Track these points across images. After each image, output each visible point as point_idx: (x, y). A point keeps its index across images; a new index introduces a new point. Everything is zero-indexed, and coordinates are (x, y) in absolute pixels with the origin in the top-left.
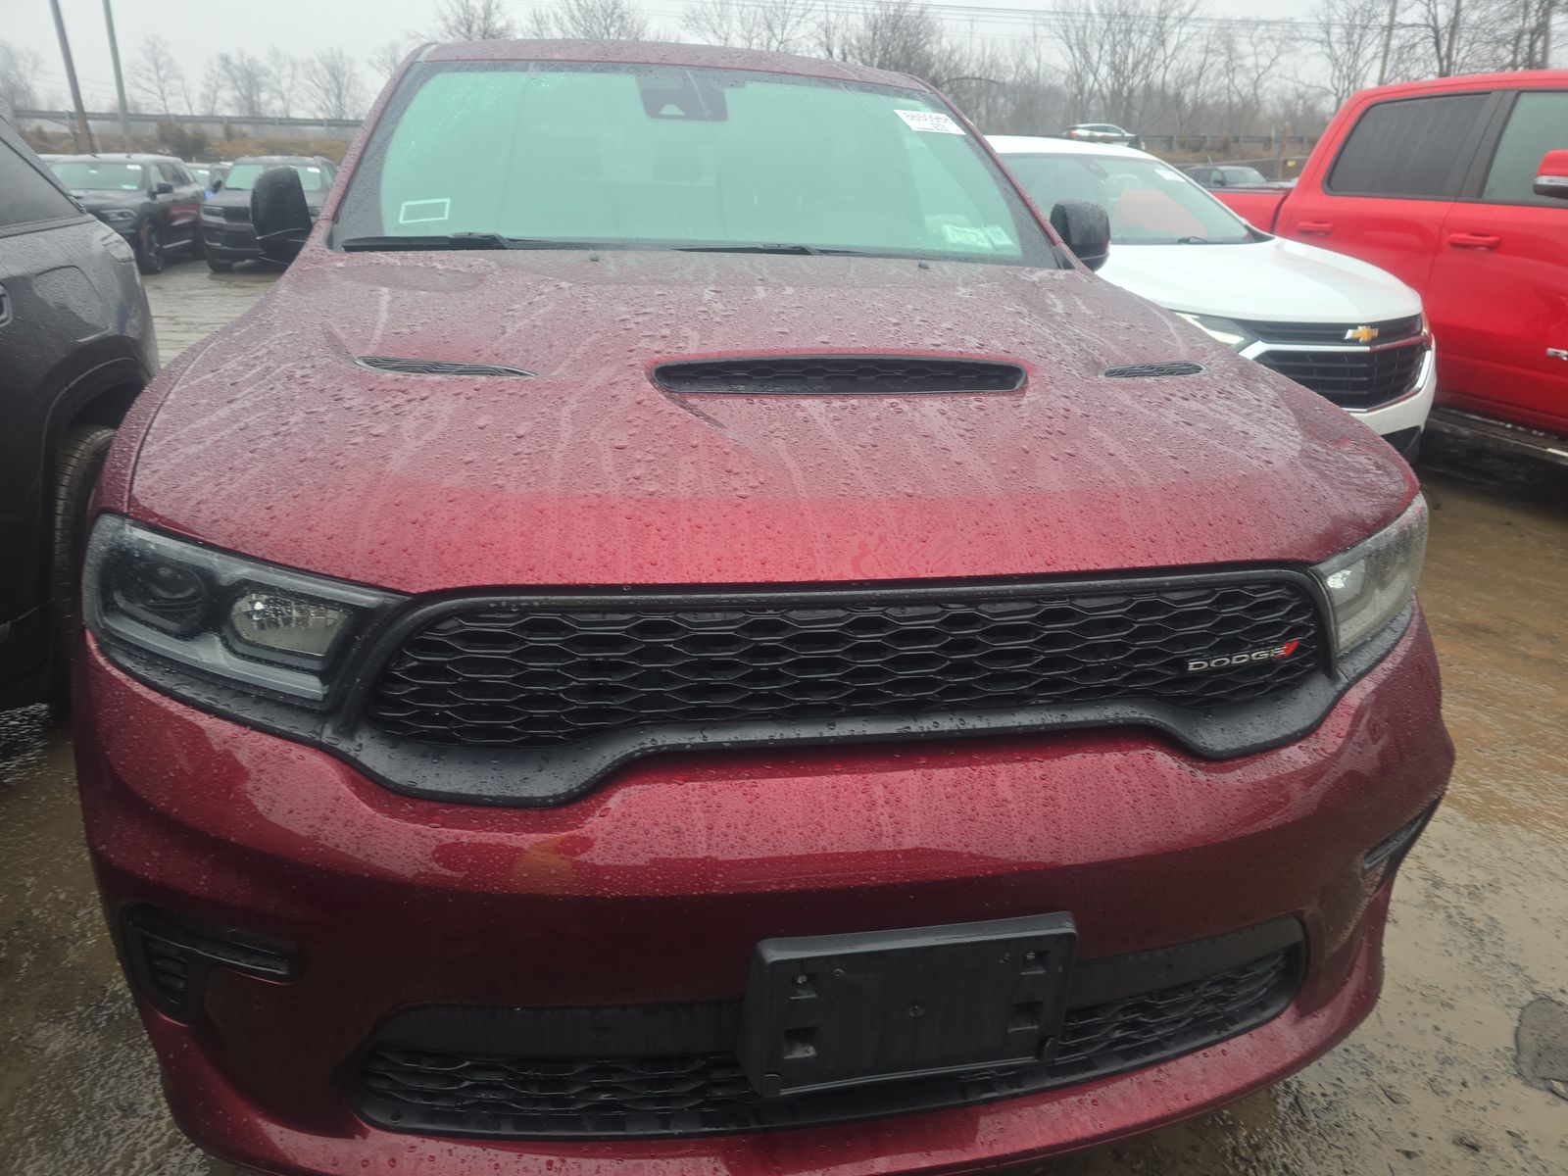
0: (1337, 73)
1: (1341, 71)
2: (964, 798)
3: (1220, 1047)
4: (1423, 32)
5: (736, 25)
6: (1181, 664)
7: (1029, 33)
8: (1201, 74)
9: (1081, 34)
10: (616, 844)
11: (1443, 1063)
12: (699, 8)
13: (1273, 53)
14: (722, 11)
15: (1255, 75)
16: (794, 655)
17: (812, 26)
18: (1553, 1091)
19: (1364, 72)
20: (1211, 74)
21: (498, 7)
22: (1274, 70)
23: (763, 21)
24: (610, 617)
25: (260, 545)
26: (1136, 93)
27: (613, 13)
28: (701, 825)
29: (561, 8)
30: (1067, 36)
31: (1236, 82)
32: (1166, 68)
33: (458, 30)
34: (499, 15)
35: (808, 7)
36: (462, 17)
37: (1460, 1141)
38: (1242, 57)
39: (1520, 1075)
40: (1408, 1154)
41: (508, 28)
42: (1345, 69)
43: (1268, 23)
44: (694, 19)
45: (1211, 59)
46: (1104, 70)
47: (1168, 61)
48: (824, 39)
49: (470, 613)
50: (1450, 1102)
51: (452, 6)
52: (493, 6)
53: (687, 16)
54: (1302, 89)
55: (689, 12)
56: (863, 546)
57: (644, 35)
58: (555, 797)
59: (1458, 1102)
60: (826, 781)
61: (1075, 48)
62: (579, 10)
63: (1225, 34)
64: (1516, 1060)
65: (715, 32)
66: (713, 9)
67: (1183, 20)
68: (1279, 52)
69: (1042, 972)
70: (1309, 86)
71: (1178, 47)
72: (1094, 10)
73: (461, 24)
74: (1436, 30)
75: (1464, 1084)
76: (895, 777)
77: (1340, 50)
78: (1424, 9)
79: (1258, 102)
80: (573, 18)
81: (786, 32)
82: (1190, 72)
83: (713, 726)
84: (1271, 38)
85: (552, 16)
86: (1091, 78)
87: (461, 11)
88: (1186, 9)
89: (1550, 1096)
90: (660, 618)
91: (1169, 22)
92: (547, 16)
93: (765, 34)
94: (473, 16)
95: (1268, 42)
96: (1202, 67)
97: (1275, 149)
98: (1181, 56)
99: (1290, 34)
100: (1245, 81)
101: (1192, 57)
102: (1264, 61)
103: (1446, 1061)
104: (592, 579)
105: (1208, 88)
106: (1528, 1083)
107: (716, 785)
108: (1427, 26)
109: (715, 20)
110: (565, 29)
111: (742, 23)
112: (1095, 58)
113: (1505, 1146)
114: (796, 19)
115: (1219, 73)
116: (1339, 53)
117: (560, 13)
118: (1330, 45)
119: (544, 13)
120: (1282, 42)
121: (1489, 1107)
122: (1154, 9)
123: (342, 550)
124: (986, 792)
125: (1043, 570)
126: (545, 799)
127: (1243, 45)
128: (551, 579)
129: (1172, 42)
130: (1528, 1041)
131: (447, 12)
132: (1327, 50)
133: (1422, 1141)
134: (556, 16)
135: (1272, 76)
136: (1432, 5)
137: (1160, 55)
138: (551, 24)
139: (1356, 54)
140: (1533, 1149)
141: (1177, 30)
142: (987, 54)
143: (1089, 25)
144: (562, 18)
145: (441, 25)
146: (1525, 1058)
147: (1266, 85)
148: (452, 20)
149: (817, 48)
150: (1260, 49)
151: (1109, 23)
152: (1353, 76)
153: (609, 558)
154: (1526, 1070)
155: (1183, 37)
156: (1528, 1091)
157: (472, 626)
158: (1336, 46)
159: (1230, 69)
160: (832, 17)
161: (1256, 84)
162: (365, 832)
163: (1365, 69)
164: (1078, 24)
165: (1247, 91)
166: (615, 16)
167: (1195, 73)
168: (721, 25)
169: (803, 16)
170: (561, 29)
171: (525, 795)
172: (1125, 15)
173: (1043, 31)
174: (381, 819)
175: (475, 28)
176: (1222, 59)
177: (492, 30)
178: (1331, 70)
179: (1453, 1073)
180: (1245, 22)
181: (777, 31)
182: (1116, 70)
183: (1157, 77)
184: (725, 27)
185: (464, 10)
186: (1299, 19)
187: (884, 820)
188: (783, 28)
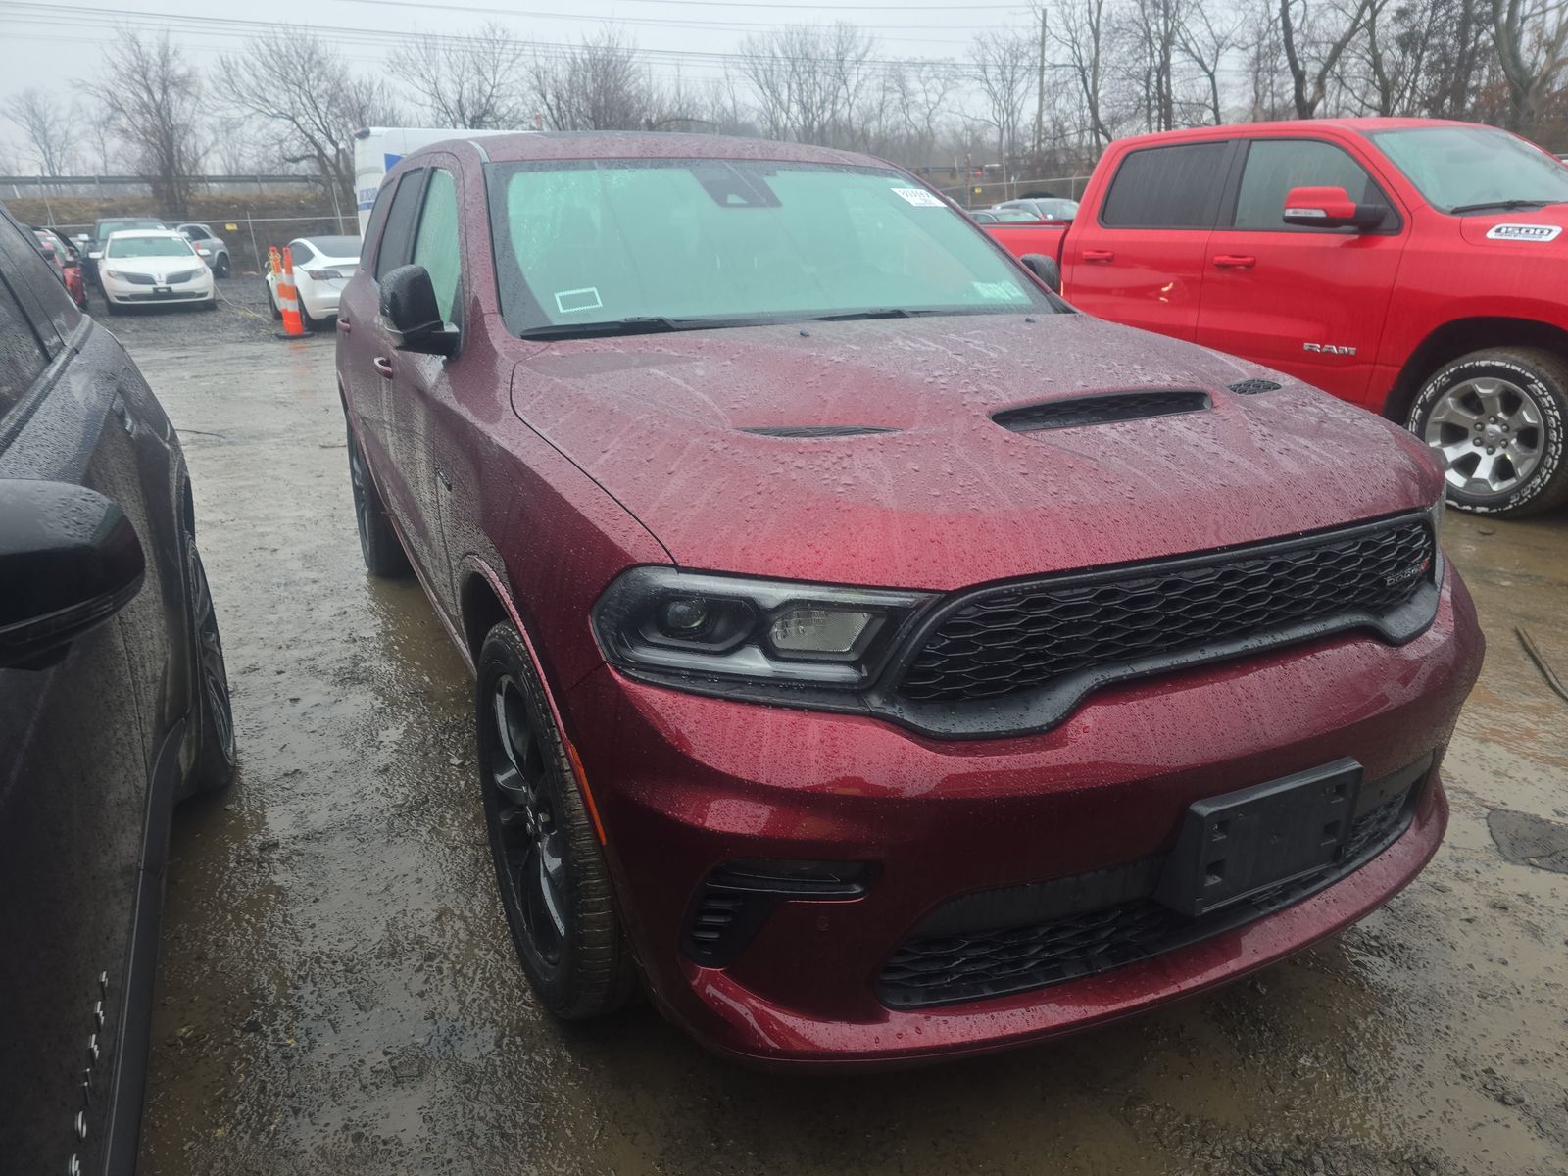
0: (996, 107)
1: (999, 105)
2: (1287, 688)
3: (1387, 853)
4: (1071, 71)
5: (445, 69)
6: (1382, 582)
7: (721, 73)
8: (881, 110)
9: (769, 74)
10: (1102, 750)
11: (1457, 862)
12: (403, 53)
13: (940, 89)
14: (428, 56)
15: (927, 110)
16: (1189, 602)
17: (523, 71)
18: (1531, 865)
19: (1019, 106)
20: (889, 110)
21: (176, 53)
22: (943, 104)
23: (472, 65)
24: (1076, 591)
25: (818, 572)
26: (827, 129)
27: (310, 59)
28: (1147, 729)
29: (252, 54)
30: (756, 76)
31: (912, 116)
32: (850, 105)
33: (131, 78)
34: (177, 62)
35: (518, 52)
36: (135, 64)
37: (1494, 906)
38: (913, 94)
39: (1506, 859)
40: (1468, 921)
41: (190, 75)
42: (1003, 103)
43: (932, 63)
44: (399, 64)
45: (888, 97)
46: (795, 108)
47: (851, 99)
48: (536, 83)
49: (986, 600)
50: (1475, 884)
51: (122, 54)
52: (171, 53)
53: (392, 62)
54: (969, 122)
55: (393, 57)
56: (1216, 523)
57: (346, 80)
58: (1047, 725)
59: (1479, 883)
60: (1208, 688)
61: (765, 88)
62: (272, 55)
63: (897, 75)
64: (1499, 850)
65: (423, 76)
66: (418, 54)
67: (859, 61)
68: (945, 90)
69: (1341, 799)
70: (975, 119)
71: (859, 86)
72: (779, 54)
73: (135, 71)
74: (1083, 70)
75: (1477, 872)
76: (1244, 680)
77: (997, 87)
78: (1071, 51)
79: (932, 135)
80: (265, 64)
81: (497, 77)
82: (872, 109)
83: (1135, 661)
84: (936, 77)
85: (241, 62)
86: (784, 115)
87: (133, 58)
88: (861, 51)
89: (1530, 869)
90: (1109, 587)
91: (846, 64)
92: (237, 63)
93: (476, 79)
94: (148, 63)
95: (935, 80)
96: (882, 104)
97: (960, 179)
98: (863, 94)
99: (952, 73)
100: (920, 116)
101: (870, 97)
102: (934, 98)
103: (1458, 861)
104: (1067, 565)
105: (889, 123)
106: (1514, 863)
107: (1146, 702)
108: (1075, 66)
109: (422, 65)
110: (257, 74)
111: (451, 67)
112: (785, 96)
113: (1520, 902)
114: (506, 64)
115: (896, 109)
116: (996, 89)
117: (251, 59)
118: (987, 82)
119: (232, 60)
120: (947, 80)
121: (1499, 882)
122: (832, 51)
123: (887, 567)
124: (1297, 683)
125: (1315, 526)
126: (1041, 727)
127: (913, 84)
128: (1042, 569)
129: (852, 82)
130: (1501, 837)
131: (117, 59)
132: (986, 86)
133: (1472, 911)
134: (245, 62)
135: (942, 111)
136: (1076, 47)
137: (842, 92)
138: (241, 70)
139: (1011, 91)
140: (1538, 902)
141: (855, 71)
142: (682, 95)
143: (775, 67)
144: (254, 65)
145: (111, 73)
146: (1505, 848)
147: (937, 119)
148: (123, 68)
149: (532, 92)
150: (928, 87)
151: (793, 65)
152: (1011, 111)
153: (1073, 550)
154: (1509, 855)
155: (861, 78)
156: (1515, 867)
157: (990, 609)
158: (993, 84)
159: (905, 106)
160: (541, 61)
161: (929, 118)
162: (933, 767)
163: (1020, 102)
164: (765, 66)
165: (922, 125)
166: (313, 62)
167: (877, 110)
168: (429, 70)
169: (513, 61)
170: (254, 76)
171: (1028, 726)
172: (807, 57)
173: (733, 72)
174: (941, 757)
175: (151, 75)
176: (897, 96)
177: (173, 78)
178: (991, 104)
179: (1465, 866)
180: (912, 63)
181: (489, 76)
182: (805, 108)
183: (844, 113)
184: (433, 72)
185: (137, 58)
186: (958, 60)
187: (1249, 709)
188: (494, 73)
